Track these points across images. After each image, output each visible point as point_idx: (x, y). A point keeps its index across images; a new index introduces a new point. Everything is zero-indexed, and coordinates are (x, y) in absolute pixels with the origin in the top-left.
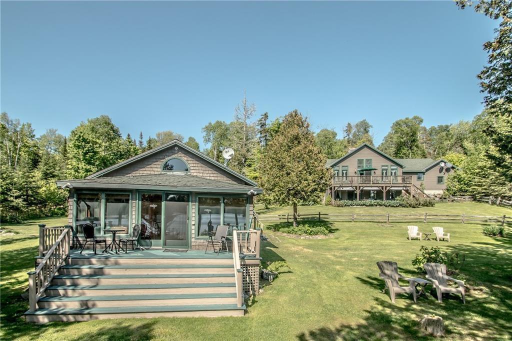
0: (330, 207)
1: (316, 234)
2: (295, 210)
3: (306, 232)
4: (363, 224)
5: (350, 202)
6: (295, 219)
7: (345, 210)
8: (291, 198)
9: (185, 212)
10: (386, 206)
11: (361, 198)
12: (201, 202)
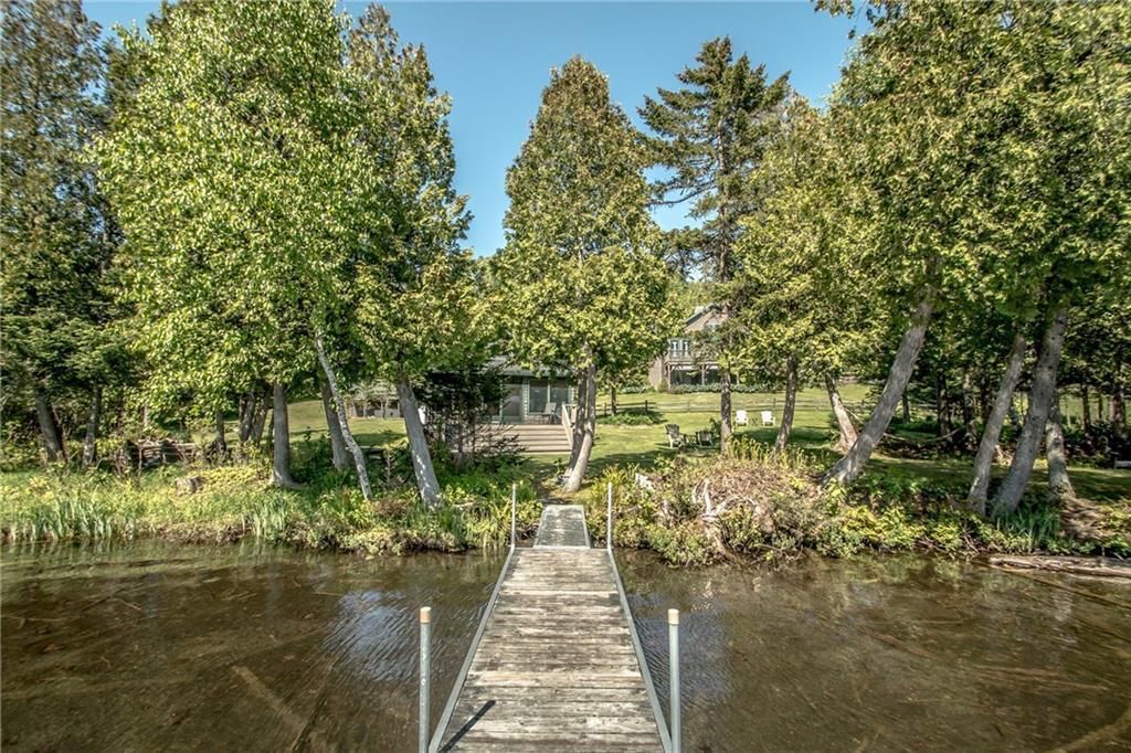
0: (665, 394)
1: (638, 423)
2: (614, 398)
3: (625, 422)
4: (701, 414)
5: (692, 387)
6: (614, 409)
7: (683, 398)
8: (608, 381)
9: (519, 394)
10: (739, 392)
11: (709, 382)
12: (531, 385)
